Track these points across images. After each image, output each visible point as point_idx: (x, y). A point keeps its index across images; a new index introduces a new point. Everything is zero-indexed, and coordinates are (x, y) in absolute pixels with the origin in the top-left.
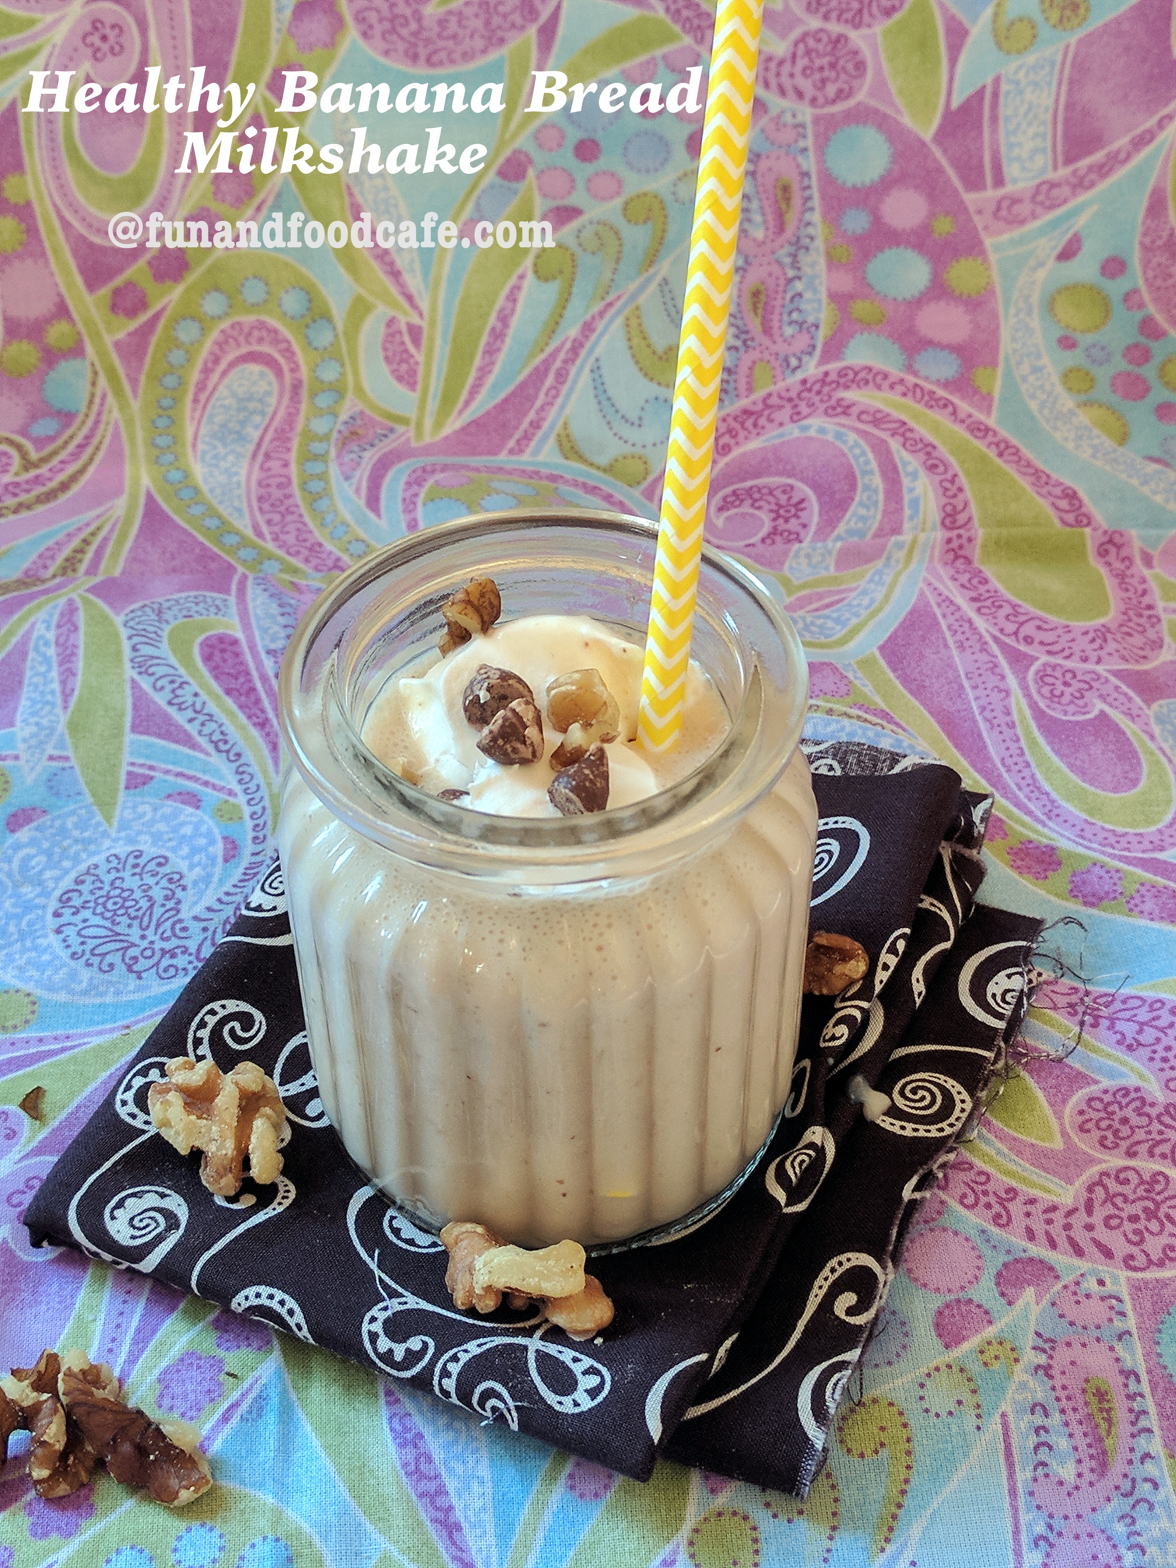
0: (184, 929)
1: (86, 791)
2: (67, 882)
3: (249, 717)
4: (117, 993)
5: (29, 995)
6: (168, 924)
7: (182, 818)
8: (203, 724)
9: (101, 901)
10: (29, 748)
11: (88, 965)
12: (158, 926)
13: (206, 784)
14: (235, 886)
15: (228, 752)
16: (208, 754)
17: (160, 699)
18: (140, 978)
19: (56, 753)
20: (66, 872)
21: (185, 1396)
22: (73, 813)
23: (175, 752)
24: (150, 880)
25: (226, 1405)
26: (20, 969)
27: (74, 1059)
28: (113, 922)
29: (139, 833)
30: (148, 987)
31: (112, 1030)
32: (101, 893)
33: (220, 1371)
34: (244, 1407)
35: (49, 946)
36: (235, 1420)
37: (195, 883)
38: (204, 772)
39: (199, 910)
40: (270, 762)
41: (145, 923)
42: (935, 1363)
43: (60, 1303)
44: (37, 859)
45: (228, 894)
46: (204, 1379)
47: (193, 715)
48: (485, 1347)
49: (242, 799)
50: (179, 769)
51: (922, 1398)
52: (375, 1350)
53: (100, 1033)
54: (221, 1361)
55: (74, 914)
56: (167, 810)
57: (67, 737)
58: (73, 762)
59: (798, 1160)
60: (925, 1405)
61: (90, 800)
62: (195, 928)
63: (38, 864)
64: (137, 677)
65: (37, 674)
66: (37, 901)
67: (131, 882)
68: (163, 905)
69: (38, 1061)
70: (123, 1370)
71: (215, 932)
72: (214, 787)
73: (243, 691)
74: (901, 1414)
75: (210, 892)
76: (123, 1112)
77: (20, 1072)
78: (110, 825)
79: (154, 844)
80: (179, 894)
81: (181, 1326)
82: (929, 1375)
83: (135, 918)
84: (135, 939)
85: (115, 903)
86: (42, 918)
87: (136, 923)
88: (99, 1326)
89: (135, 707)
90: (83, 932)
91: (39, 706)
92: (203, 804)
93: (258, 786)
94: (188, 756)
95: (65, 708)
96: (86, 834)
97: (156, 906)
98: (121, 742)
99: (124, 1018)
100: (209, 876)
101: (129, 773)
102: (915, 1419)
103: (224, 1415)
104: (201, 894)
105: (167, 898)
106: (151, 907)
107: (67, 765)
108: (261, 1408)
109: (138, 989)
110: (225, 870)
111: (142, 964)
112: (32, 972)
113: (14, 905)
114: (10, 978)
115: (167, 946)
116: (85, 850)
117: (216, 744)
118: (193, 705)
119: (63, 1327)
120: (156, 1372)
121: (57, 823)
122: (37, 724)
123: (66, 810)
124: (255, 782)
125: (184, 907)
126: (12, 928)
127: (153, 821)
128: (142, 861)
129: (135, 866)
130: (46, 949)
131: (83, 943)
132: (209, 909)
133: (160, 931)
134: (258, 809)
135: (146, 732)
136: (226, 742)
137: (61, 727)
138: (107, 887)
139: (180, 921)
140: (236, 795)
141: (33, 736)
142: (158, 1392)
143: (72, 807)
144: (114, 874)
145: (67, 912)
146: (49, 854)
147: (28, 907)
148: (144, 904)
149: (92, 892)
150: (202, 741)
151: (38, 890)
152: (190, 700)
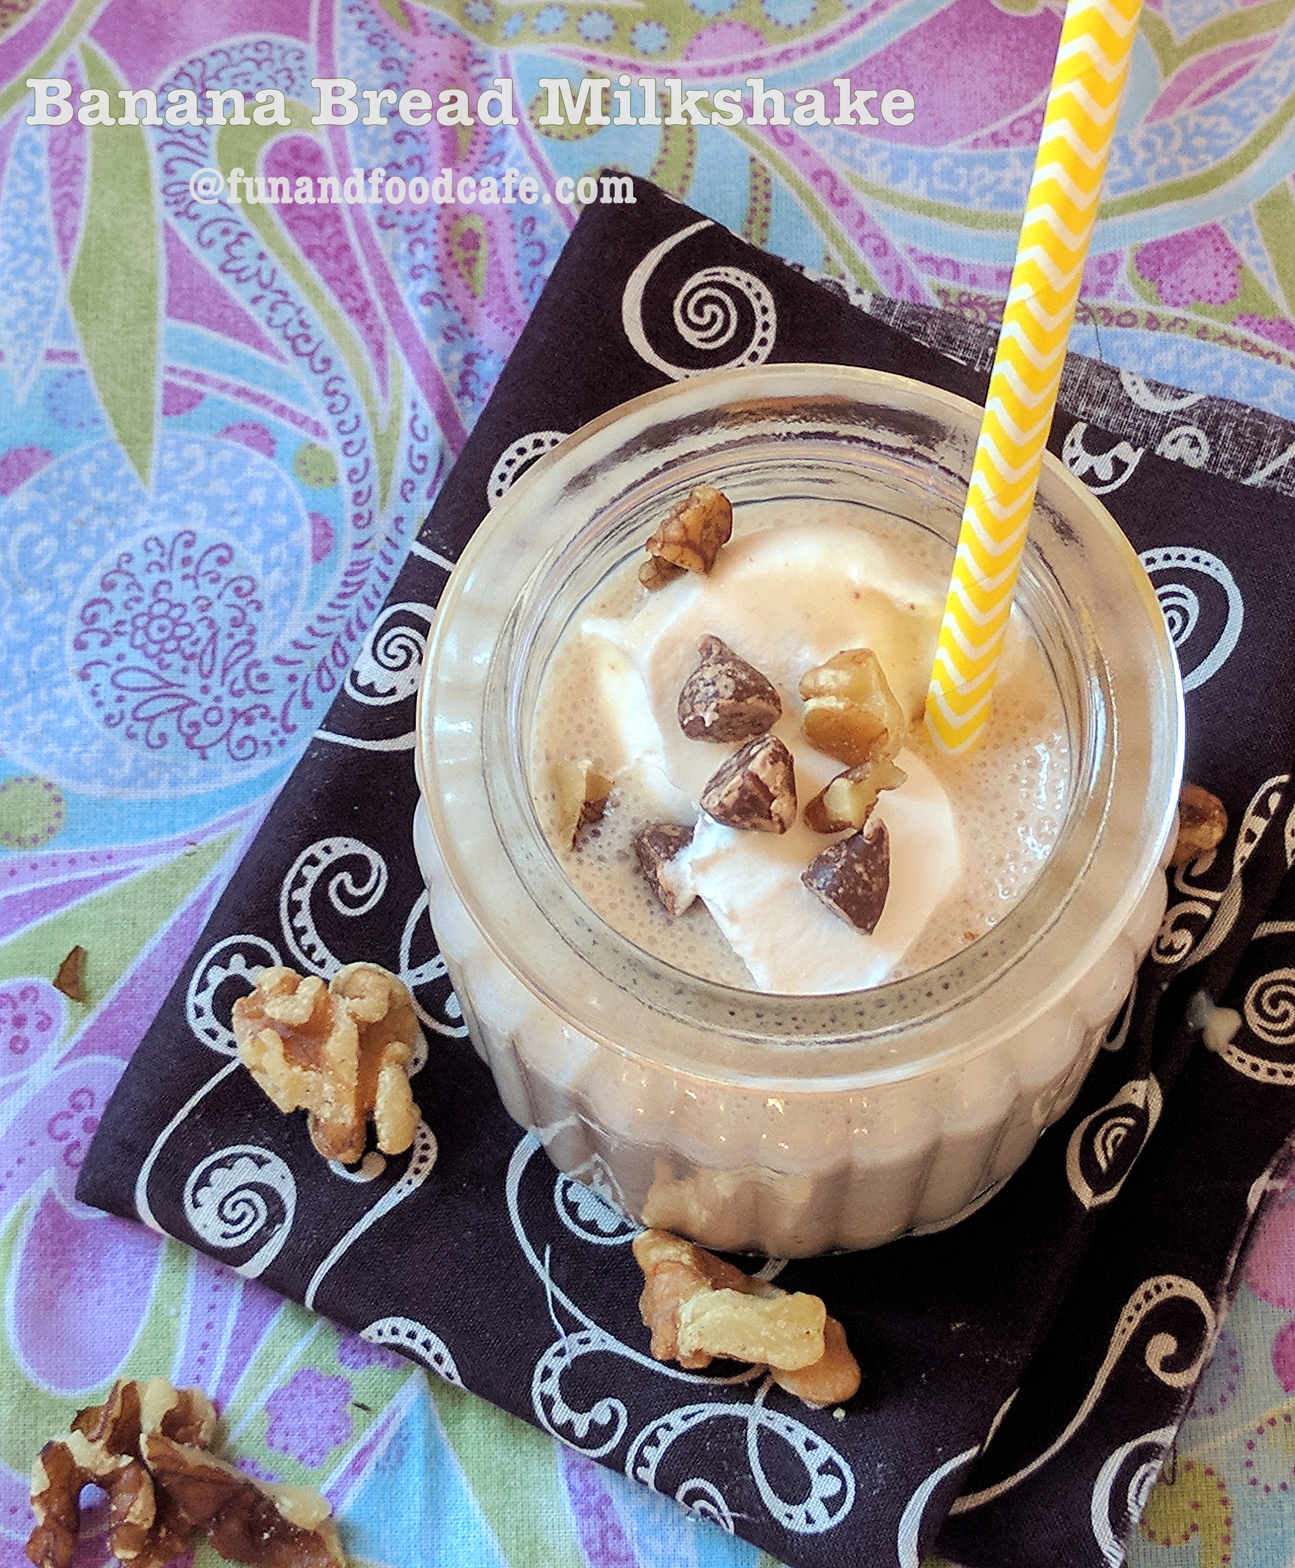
0: (263, 678)
1: (106, 416)
2: (90, 587)
3: (342, 298)
4: (174, 783)
5: (49, 786)
6: (240, 668)
7: (250, 472)
8: (273, 308)
9: (141, 622)
10: (18, 336)
11: (131, 736)
12: (225, 671)
13: (281, 410)
14: (332, 605)
15: (311, 355)
16: (281, 358)
17: (209, 261)
18: (204, 758)
19: (57, 346)
20: (88, 566)
21: (303, 1435)
22: (89, 456)
23: (234, 353)
24: (210, 590)
25: (356, 1449)
26: (35, 740)
27: (121, 894)
28: (160, 664)
29: (188, 497)
30: (216, 774)
31: (171, 846)
32: (139, 608)
33: (346, 1401)
34: (380, 1450)
35: (73, 702)
36: (369, 1470)
37: (275, 597)
38: (278, 389)
39: (281, 645)
40: (374, 375)
41: (206, 668)
42: (1269, 1414)
43: (130, 1284)
44: (45, 543)
45: (322, 619)
46: (326, 1410)
47: (259, 292)
48: (694, 1421)
49: (334, 443)
50: (242, 384)
51: (1249, 1464)
52: (550, 1420)
53: (155, 850)
54: (347, 1384)
55: (104, 644)
56: (227, 455)
57: (72, 319)
58: (84, 363)
59: (1112, 1136)
60: (1253, 1474)
61: (113, 434)
62: (278, 674)
63: (46, 551)
64: (172, 221)
65: (17, 196)
66: (50, 619)
67: (183, 592)
68: (231, 636)
69: (69, 898)
70: (219, 1390)
71: (306, 683)
72: (293, 417)
73: (330, 250)
74: (1221, 1486)
75: (296, 613)
76: (198, 1026)
77: (48, 918)
78: (146, 482)
79: (211, 520)
80: (253, 617)
81: (291, 1328)
82: (1260, 1431)
83: (191, 657)
84: (194, 693)
85: (161, 629)
86: (59, 650)
87: (193, 665)
88: (183, 1326)
89: (172, 274)
90: (121, 679)
91: (25, 257)
92: (278, 448)
93: (357, 417)
94: (253, 361)
95: (66, 261)
96: (112, 496)
97: (221, 636)
98: (152, 331)
99: (187, 824)
100: (295, 585)
101: (168, 386)
102: (1237, 1494)
103: (354, 1462)
104: (283, 616)
105: (235, 623)
106: (214, 637)
107: (74, 367)
108: (401, 1452)
109: (205, 776)
110: (316, 574)
111: (207, 735)
112: (51, 748)
113: (18, 627)
114: (20, 756)
115: (241, 704)
116: (112, 525)
117: (292, 340)
118: (258, 273)
119: (137, 1321)
120: (263, 1399)
121: (68, 475)
122: (26, 293)
123: (79, 450)
124: (352, 410)
125: (260, 639)
126: (17, 670)
127: (205, 478)
128: (196, 552)
129: (186, 561)
130: (68, 708)
131: (120, 699)
132: (297, 645)
133: (229, 678)
134: (358, 462)
135: (189, 318)
136: (308, 340)
137: (62, 300)
138: (148, 600)
139: (256, 664)
140: (325, 434)
141: (23, 315)
142: (267, 1425)
143: (86, 445)
144: (156, 576)
145: (93, 640)
146: (62, 536)
147: (38, 631)
148: (203, 632)
149: (127, 606)
150: (273, 336)
151: (50, 599)
152: (253, 264)
